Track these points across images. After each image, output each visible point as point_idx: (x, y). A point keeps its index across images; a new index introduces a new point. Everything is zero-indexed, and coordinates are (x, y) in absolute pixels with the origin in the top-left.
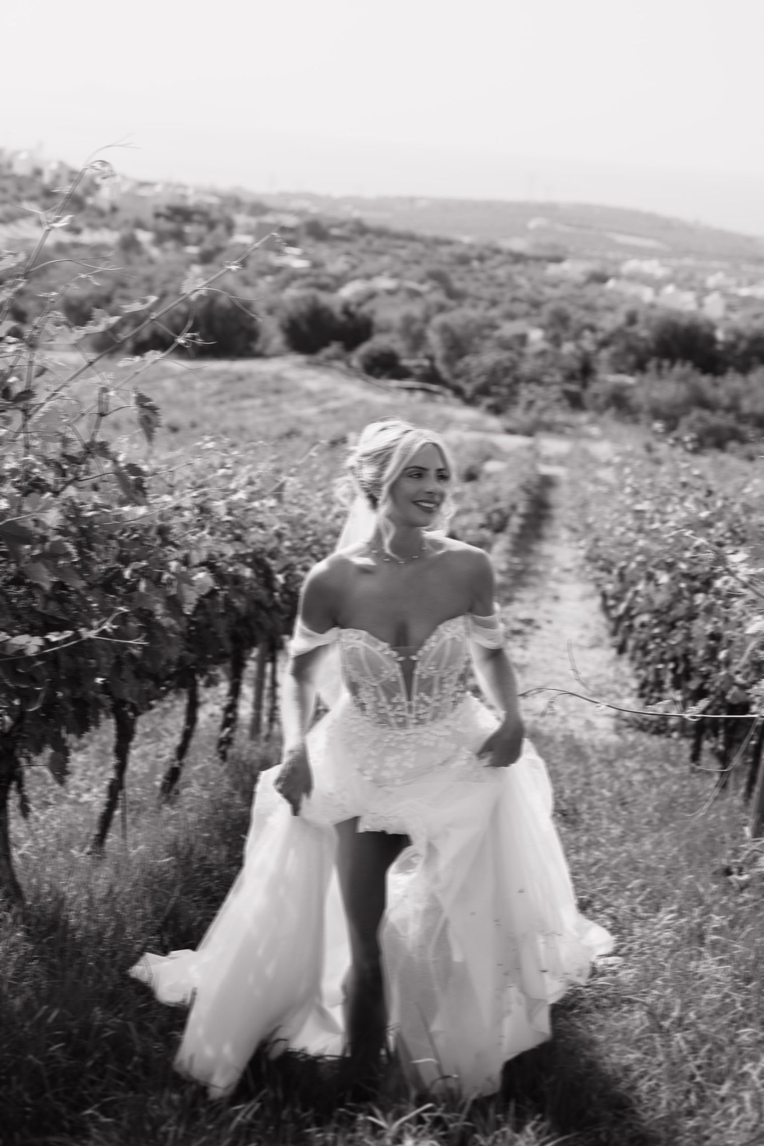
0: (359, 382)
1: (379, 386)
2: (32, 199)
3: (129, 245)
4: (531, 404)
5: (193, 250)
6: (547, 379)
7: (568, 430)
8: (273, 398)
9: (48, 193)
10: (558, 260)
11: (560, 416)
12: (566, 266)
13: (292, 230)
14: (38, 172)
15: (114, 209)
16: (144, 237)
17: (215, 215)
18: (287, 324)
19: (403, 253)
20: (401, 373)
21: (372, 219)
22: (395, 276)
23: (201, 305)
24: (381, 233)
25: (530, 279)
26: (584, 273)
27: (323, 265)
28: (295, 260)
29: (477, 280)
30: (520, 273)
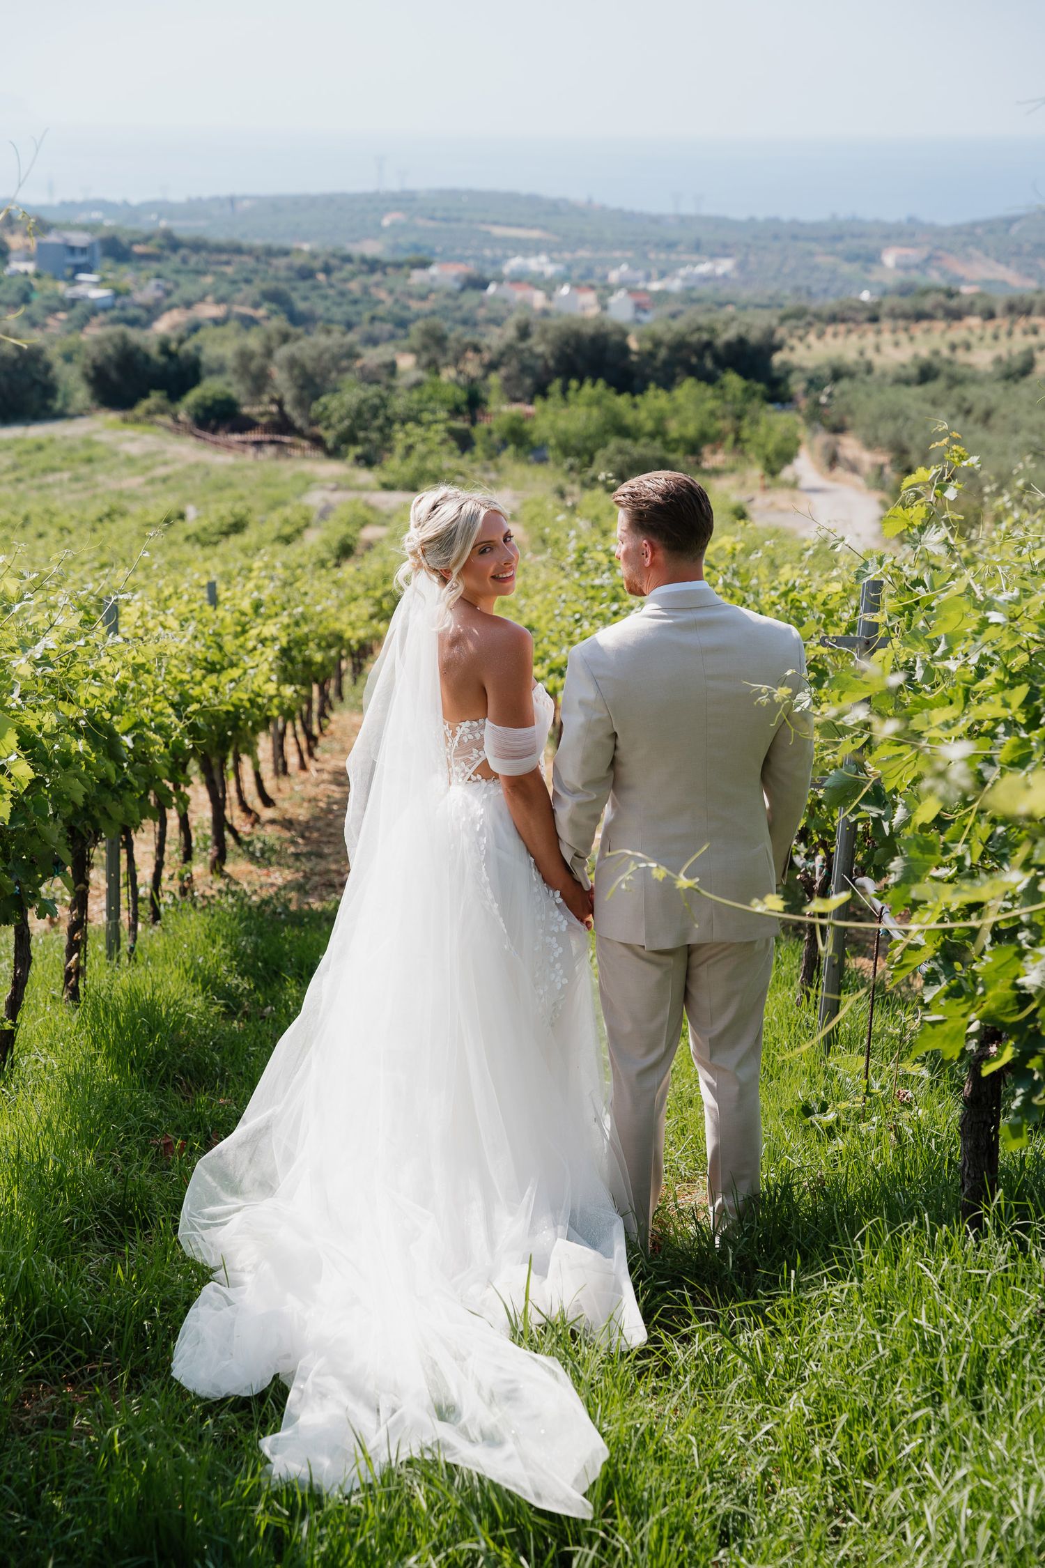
0: (192, 440)
1: (216, 443)
4: (409, 449)
6: (426, 417)
7: (459, 479)
8: (84, 470)
10: (424, 265)
11: (449, 461)
12: (434, 270)
13: (83, 250)
18: (92, 373)
19: (229, 270)
20: (244, 425)
21: (184, 229)
22: (220, 301)
24: (198, 246)
25: (391, 292)
26: (456, 278)
27: (128, 293)
28: (91, 289)
29: (325, 297)
30: (377, 285)
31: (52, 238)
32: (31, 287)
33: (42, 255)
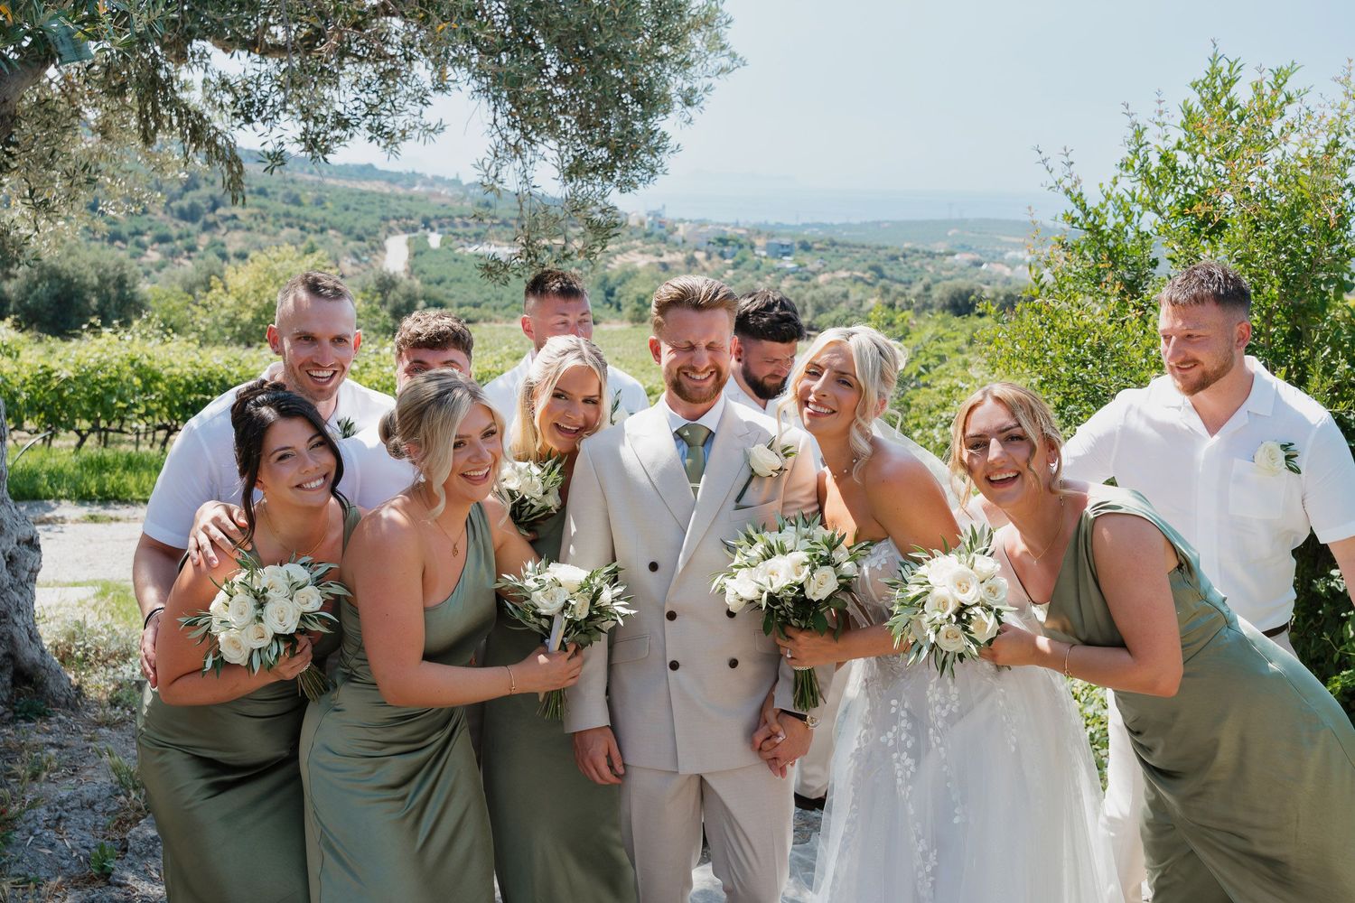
2: (637, 239)
3: (691, 261)
5: (729, 262)
9: (647, 235)
10: (953, 254)
12: (957, 257)
13: (788, 246)
14: (642, 223)
15: (684, 242)
16: (700, 256)
17: (742, 241)
19: (857, 256)
22: (848, 270)
24: (844, 245)
25: (934, 267)
26: (968, 261)
27: (805, 265)
28: (788, 263)
29: (901, 269)
30: (928, 264)
31: (774, 241)
32: (761, 263)
33: (768, 247)
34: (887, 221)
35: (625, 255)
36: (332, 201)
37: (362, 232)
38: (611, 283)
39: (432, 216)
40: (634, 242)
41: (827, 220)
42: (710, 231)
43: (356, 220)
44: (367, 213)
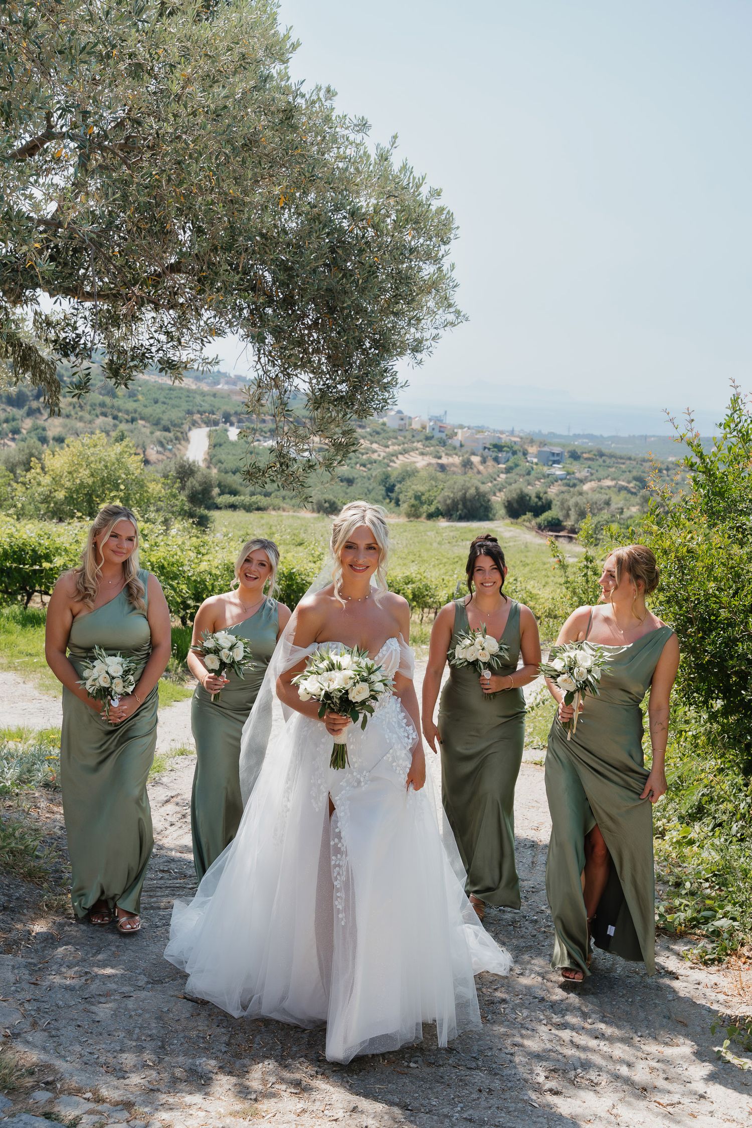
0: (534, 533)
2: (418, 442)
3: (467, 464)
9: (428, 438)
13: (558, 454)
14: (424, 428)
15: (461, 446)
16: (476, 459)
17: (516, 448)
18: (507, 503)
19: (623, 466)
20: (559, 529)
22: (613, 479)
23: (460, 494)
27: (574, 473)
28: (558, 470)
31: (546, 449)
32: (533, 468)
33: (539, 455)
34: (654, 436)
35: (406, 455)
36: (143, 394)
37: (168, 423)
38: (392, 480)
39: (232, 412)
40: (415, 444)
41: (597, 433)
42: (487, 438)
43: (164, 412)
44: (173, 406)
